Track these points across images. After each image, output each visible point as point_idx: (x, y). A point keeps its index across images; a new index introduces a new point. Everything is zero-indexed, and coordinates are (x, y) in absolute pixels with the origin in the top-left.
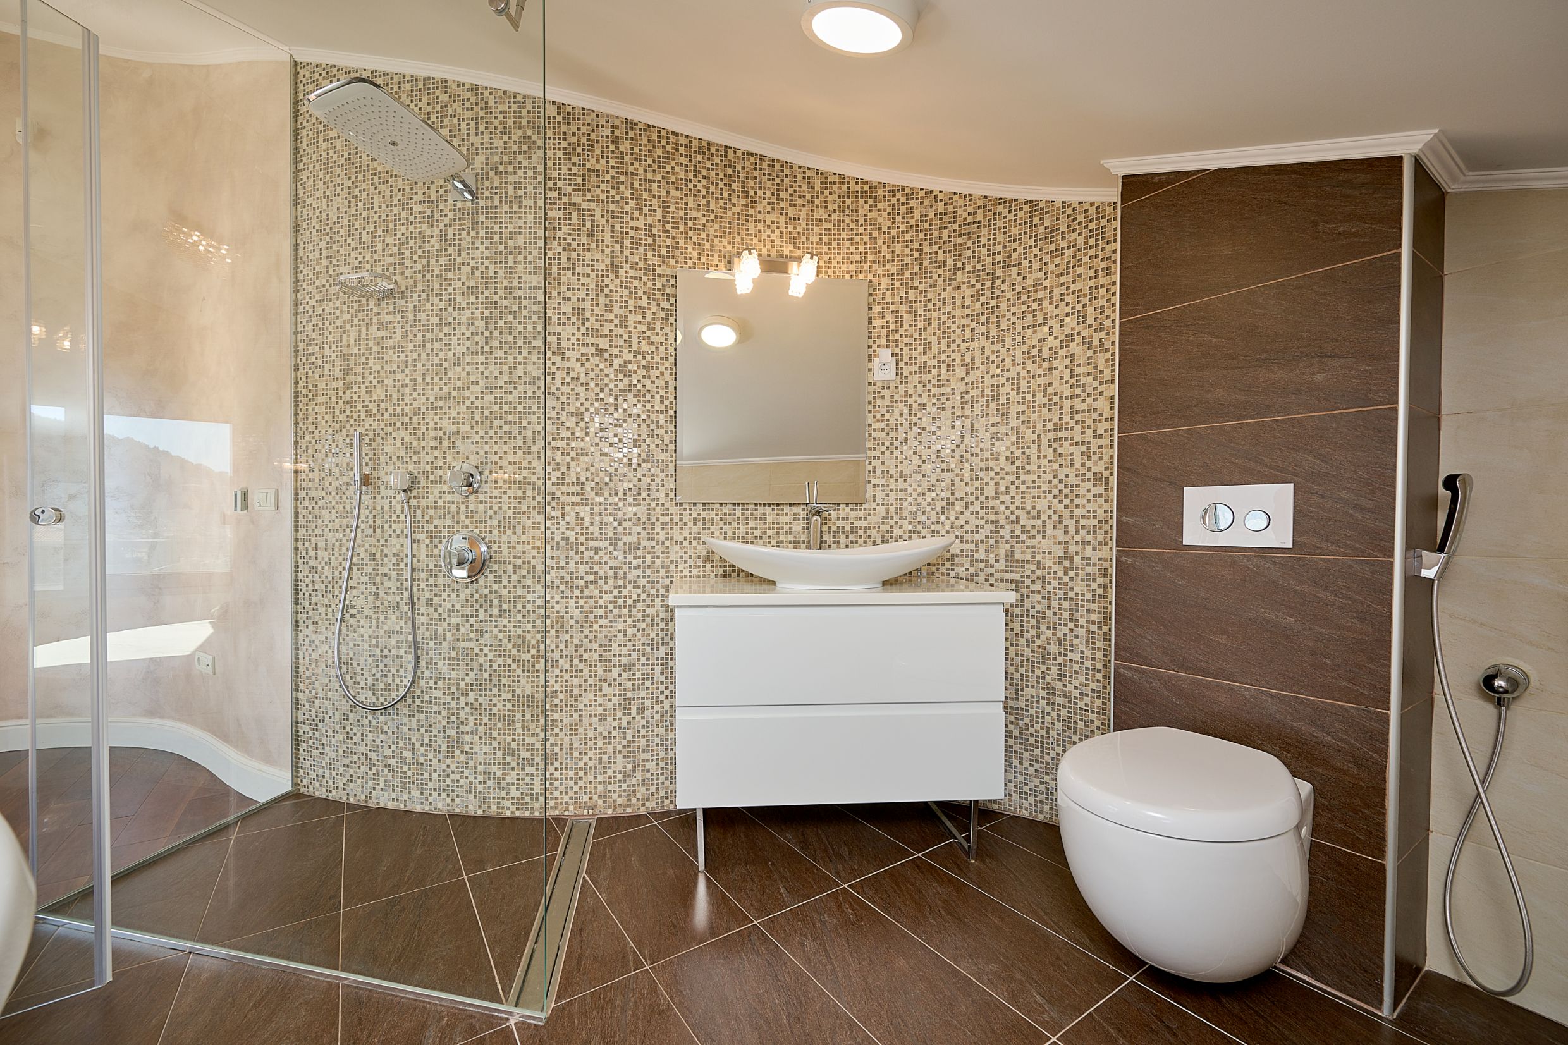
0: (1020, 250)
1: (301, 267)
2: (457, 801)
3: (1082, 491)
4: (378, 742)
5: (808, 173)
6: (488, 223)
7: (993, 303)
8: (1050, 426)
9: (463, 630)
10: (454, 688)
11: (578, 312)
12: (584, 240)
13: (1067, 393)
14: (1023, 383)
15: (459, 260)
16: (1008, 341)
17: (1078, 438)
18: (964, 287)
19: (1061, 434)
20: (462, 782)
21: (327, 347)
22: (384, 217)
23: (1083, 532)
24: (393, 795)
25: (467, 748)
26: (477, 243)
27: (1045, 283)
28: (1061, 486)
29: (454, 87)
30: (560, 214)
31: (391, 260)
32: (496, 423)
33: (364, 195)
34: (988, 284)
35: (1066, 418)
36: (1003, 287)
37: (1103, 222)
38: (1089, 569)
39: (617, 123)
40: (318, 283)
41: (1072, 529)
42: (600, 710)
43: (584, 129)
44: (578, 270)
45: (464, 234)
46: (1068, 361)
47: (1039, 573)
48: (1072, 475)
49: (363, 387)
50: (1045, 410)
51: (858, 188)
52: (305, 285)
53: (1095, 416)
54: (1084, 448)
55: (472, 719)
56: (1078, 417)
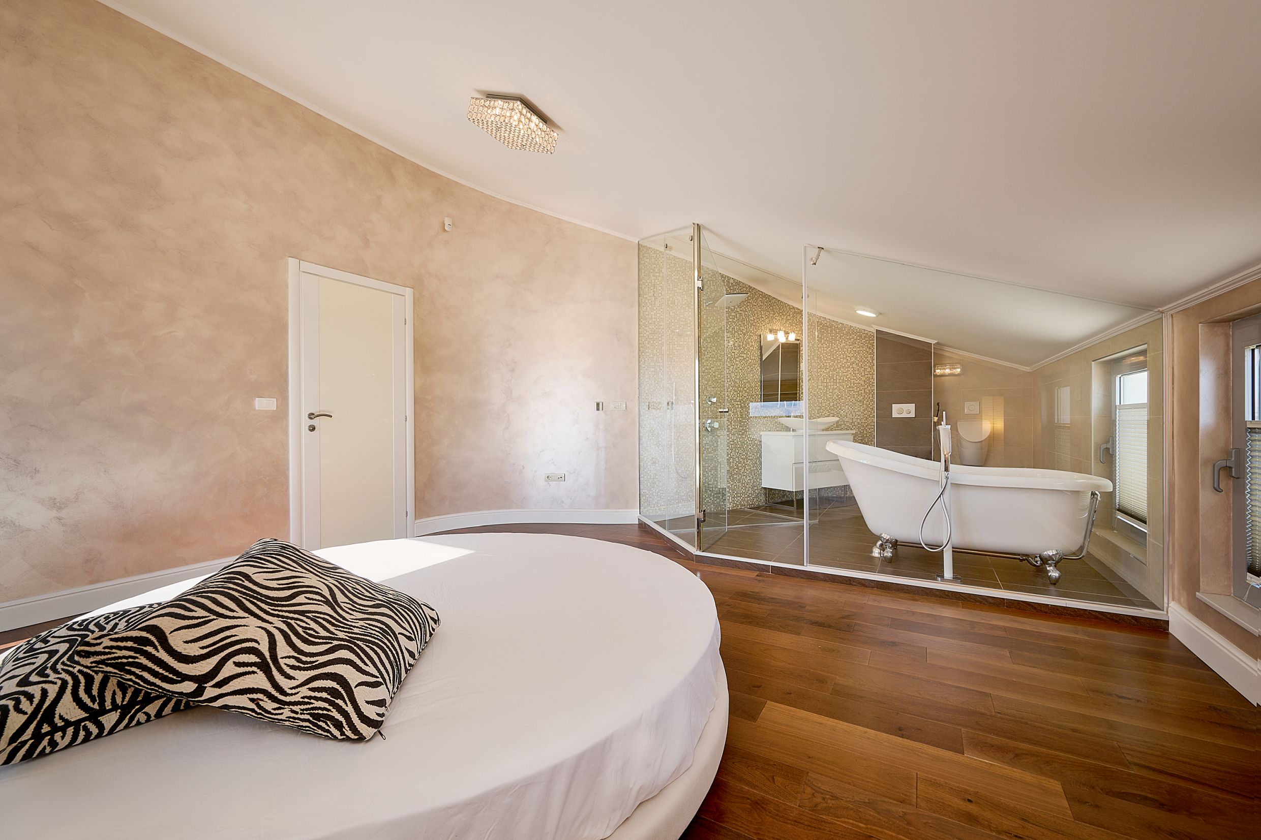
0: (839, 336)
1: (642, 320)
2: (708, 508)
3: (857, 405)
4: (679, 491)
5: (786, 305)
6: (716, 315)
7: (832, 350)
8: (848, 386)
9: (709, 450)
10: (707, 470)
11: (739, 346)
12: (740, 323)
13: (852, 378)
14: (840, 374)
15: (708, 326)
16: (836, 361)
17: (855, 390)
18: (824, 344)
19: (851, 389)
20: (710, 501)
21: (655, 351)
22: (679, 308)
23: (857, 416)
24: (685, 509)
25: (711, 489)
26: (713, 321)
27: (846, 347)
28: (851, 403)
29: (705, 269)
30: (734, 314)
31: (682, 323)
32: (719, 381)
33: (671, 299)
34: (831, 345)
35: (852, 385)
36: (835, 346)
37: (861, 334)
38: (859, 426)
39: (747, 287)
40: (650, 327)
41: (854, 415)
42: (746, 474)
43: (740, 288)
44: (739, 332)
45: (709, 318)
46: (852, 369)
47: (846, 427)
48: (854, 400)
49: (671, 366)
50: (846, 382)
51: (797, 311)
52: (643, 327)
53: (860, 385)
54: (857, 393)
55: (712, 479)
56: (855, 385)
